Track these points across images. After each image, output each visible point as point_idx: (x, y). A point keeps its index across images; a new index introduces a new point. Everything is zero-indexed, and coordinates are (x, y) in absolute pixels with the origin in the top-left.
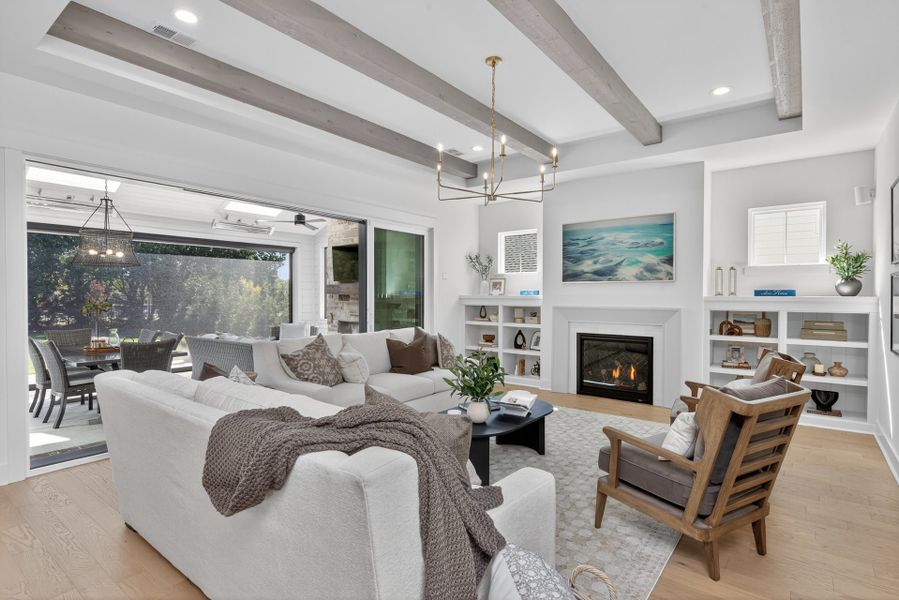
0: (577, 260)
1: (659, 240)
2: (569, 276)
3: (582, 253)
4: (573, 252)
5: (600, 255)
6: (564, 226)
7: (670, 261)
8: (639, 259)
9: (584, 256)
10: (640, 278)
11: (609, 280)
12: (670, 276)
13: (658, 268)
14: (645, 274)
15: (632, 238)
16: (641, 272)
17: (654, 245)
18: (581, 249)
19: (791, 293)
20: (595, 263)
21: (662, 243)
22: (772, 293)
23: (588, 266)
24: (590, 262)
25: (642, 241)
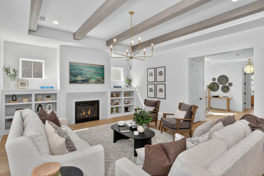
0: (75, 76)
1: (101, 72)
2: (72, 82)
3: (77, 73)
4: (73, 73)
5: (84, 75)
6: (70, 63)
7: (103, 78)
8: (96, 77)
9: (78, 75)
10: (96, 83)
11: (87, 83)
12: (103, 83)
13: (101, 80)
14: (97, 82)
15: (94, 70)
16: (96, 81)
17: (100, 74)
18: (77, 72)
19: (120, 87)
20: (82, 77)
21: (101, 73)
22: (117, 87)
23: (80, 78)
24: (80, 77)
25: (97, 72)
